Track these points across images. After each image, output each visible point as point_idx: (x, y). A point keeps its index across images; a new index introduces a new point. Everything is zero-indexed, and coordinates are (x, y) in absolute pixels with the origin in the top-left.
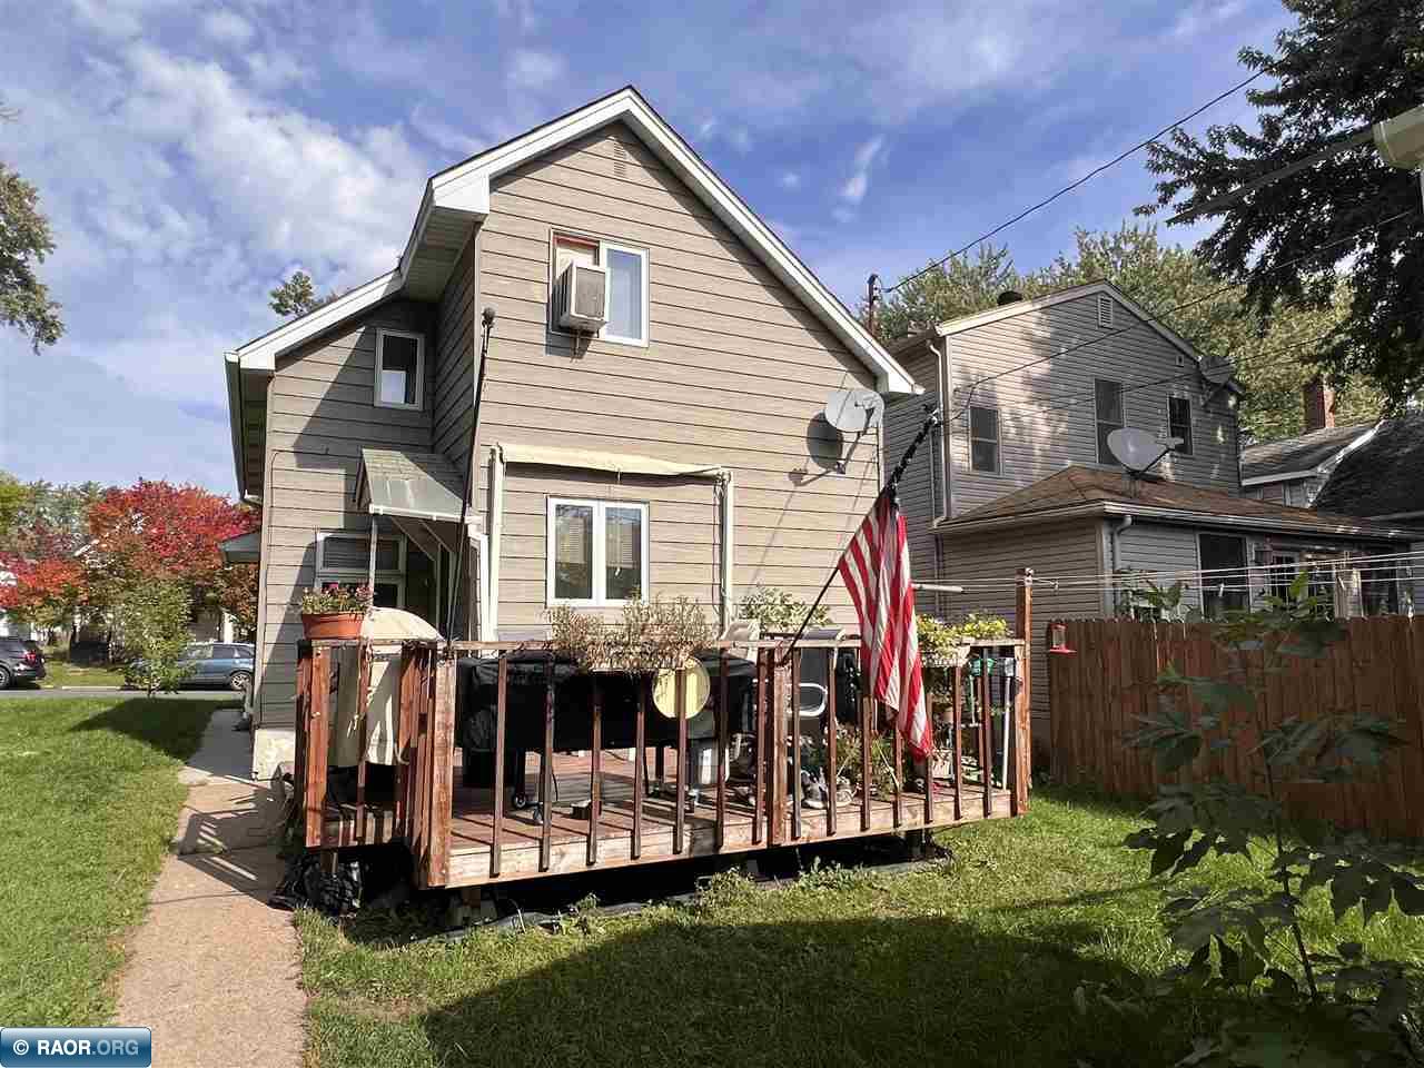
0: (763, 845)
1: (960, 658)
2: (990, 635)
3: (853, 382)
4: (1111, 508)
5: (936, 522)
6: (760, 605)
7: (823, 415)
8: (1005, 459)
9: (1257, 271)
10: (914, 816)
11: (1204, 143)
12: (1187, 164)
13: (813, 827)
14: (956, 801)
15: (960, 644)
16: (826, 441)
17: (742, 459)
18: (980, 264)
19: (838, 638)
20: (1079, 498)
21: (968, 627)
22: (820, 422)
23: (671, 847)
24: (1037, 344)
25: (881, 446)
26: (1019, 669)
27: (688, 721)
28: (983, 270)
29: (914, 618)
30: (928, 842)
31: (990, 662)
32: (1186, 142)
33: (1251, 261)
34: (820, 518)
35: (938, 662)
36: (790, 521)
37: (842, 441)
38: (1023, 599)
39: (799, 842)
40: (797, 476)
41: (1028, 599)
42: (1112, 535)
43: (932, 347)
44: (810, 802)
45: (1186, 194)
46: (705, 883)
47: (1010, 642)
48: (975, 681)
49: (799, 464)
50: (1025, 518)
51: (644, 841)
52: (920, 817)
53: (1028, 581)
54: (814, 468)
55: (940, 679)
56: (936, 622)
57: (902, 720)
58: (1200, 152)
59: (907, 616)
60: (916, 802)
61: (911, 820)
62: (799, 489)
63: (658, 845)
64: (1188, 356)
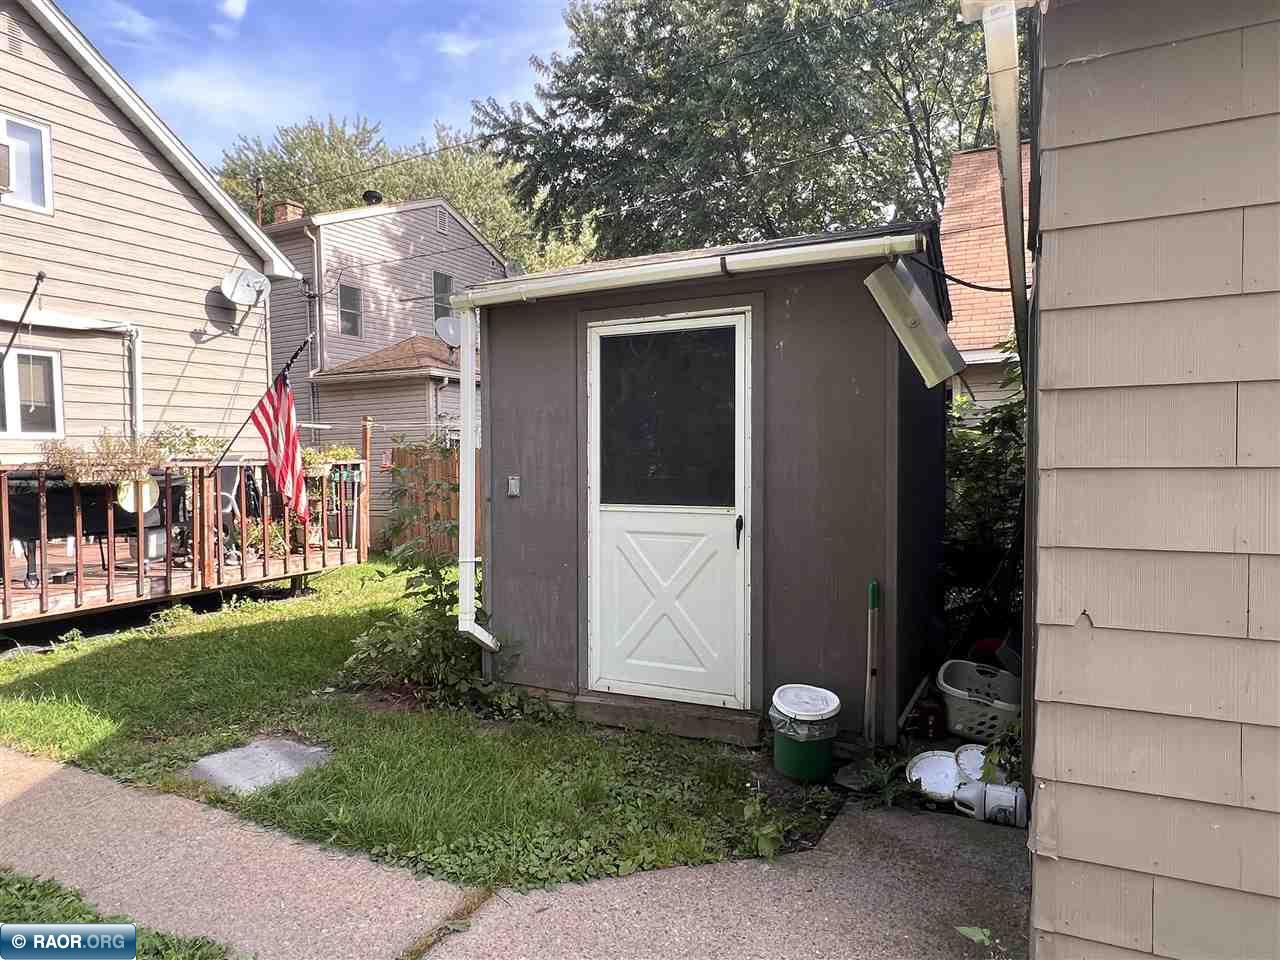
0: (199, 589)
1: (326, 471)
2: (346, 457)
3: (243, 263)
4: (435, 372)
5: (312, 373)
6: (168, 438)
7: (219, 287)
8: (365, 327)
9: (541, 209)
10: (297, 566)
11: (509, 112)
12: (497, 125)
13: (232, 576)
14: (323, 557)
15: (326, 463)
16: (221, 309)
17: (148, 319)
18: (356, 133)
19: (241, 460)
20: (415, 364)
21: (331, 453)
22: (216, 293)
23: (135, 593)
24: (393, 238)
25: (268, 317)
26: (362, 477)
27: (145, 514)
28: (359, 140)
29: (299, 449)
30: (306, 587)
31: (345, 474)
32: (498, 109)
33: (538, 202)
34: (217, 370)
35: (311, 475)
36: (191, 371)
37: (235, 310)
38: (366, 434)
39: (222, 586)
40: (197, 335)
41: (369, 436)
42: (436, 390)
43: (308, 233)
44: (228, 562)
45: (500, 144)
46: (155, 617)
47: (357, 462)
48: (336, 486)
49: (199, 326)
50: (378, 375)
51: (116, 590)
52: (301, 567)
53: (369, 425)
54: (212, 330)
55: (314, 485)
56: (310, 450)
57: (292, 503)
58: (507, 119)
59: (295, 447)
60: (299, 558)
61: (295, 567)
62: (199, 346)
63: (125, 593)
64: (499, 262)
